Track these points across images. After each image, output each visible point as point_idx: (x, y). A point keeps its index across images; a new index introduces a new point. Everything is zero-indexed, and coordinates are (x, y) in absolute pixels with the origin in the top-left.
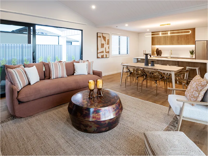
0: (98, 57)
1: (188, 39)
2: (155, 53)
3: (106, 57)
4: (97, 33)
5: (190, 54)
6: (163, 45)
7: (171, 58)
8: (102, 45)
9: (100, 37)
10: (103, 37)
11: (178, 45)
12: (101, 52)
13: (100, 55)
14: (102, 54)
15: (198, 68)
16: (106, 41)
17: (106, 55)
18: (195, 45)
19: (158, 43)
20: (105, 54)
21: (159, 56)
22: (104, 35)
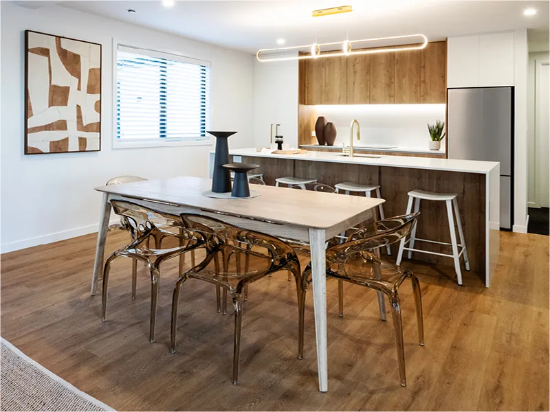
0: (28, 151)
1: (424, 82)
2: (314, 133)
3: (82, 150)
4: (26, 32)
5: (431, 139)
6: (339, 104)
7: (355, 151)
8: (59, 95)
9: (45, 52)
10: (63, 54)
11: (390, 102)
12: (48, 128)
13: (40, 141)
14: (58, 135)
15: (452, 197)
16: (79, 78)
17: (83, 141)
18: (445, 105)
19: (323, 97)
20: (72, 135)
21: (326, 146)
22: (65, 45)
